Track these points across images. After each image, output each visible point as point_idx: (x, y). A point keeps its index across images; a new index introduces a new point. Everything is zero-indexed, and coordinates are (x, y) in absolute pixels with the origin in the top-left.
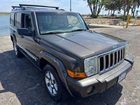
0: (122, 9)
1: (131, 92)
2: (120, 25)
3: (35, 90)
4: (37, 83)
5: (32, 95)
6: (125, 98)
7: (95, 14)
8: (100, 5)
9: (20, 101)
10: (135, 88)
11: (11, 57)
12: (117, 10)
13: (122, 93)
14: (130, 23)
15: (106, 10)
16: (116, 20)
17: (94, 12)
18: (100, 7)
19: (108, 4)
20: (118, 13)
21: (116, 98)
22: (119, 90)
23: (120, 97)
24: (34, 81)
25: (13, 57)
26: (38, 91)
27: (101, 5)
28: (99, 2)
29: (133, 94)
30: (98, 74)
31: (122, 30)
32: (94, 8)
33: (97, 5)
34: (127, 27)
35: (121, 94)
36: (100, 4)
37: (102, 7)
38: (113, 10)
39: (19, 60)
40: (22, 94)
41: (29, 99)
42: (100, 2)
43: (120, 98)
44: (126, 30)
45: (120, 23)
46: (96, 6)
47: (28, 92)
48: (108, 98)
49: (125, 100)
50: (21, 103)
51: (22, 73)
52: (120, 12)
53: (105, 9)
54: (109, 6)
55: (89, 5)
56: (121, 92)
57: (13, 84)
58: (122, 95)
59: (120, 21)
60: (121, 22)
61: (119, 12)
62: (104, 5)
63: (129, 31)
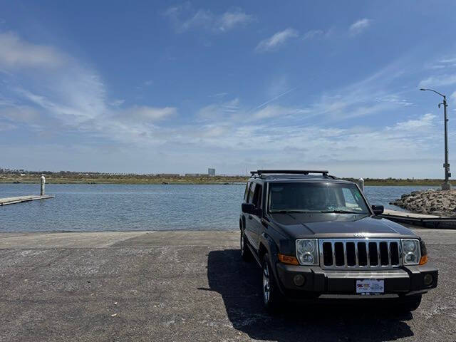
30: (319, 266)
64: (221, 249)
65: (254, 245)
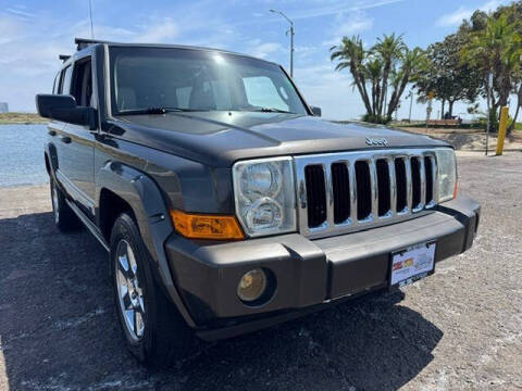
0: (480, 96)
1: (475, 350)
2: (473, 147)
3: (81, 328)
4: (96, 308)
5: (60, 342)
6: (443, 373)
7: (380, 112)
8: (397, 82)
9: (7, 361)
10: (498, 340)
11: (37, 230)
12: (461, 98)
13: (434, 352)
14: (511, 141)
15: (421, 100)
16: (459, 133)
17: (375, 105)
18: (399, 87)
19: (426, 77)
20: (470, 111)
21: (405, 369)
22: (424, 342)
23: (425, 365)
24: (88, 300)
25: (45, 231)
26: (91, 332)
27: (401, 82)
28: (394, 72)
29: (486, 359)
30: (298, 232)
31: (480, 161)
32: (376, 92)
33: (385, 82)
34: (499, 154)
35: (432, 357)
36: (398, 80)
37: (403, 86)
38: (447, 101)
39: (62, 238)
40: (23, 339)
41: (45, 357)
42: (398, 71)
43: (422, 373)
44: (495, 163)
45: (475, 143)
46: (381, 84)
47: (49, 335)
48: (368, 367)
49: (443, 379)
50: (7, 364)
51: (55, 274)
52: (477, 106)
53: (416, 97)
54: (432, 85)
55: (356, 82)
56: (432, 350)
57: (9, 306)
58: (434, 361)
59: (473, 136)
60: (479, 139)
61: (472, 106)
62: (411, 81)
63: (507, 164)
64: (12, 215)
65: (83, 201)
